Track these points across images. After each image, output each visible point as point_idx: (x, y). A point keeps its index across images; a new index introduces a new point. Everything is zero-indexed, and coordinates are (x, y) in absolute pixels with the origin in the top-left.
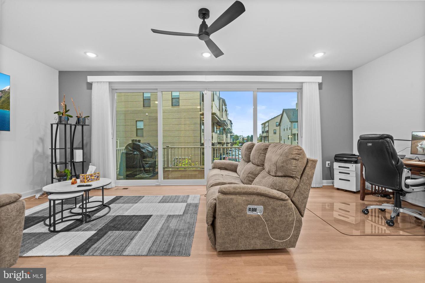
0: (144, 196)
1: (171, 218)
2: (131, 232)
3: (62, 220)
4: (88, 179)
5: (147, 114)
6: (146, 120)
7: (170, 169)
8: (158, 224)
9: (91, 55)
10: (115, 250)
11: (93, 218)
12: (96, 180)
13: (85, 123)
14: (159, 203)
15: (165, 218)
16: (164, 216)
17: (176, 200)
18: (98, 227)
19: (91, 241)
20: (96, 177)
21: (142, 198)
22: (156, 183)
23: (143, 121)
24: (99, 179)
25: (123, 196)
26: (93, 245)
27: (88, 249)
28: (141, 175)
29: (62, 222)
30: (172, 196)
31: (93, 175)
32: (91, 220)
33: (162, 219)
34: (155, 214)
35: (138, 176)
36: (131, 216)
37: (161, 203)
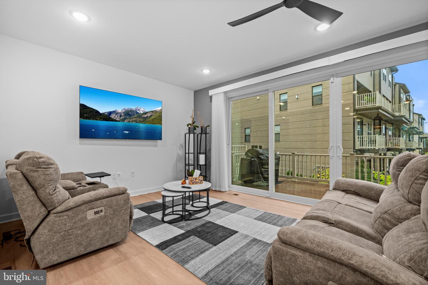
0: (245, 207)
1: (254, 243)
2: (207, 244)
3: (173, 213)
4: (193, 182)
5: (284, 118)
6: (282, 124)
7: (297, 180)
8: (236, 246)
9: (206, 72)
10: (182, 258)
11: (193, 217)
12: (200, 183)
13: (206, 132)
14: (254, 219)
15: (248, 241)
16: (248, 238)
17: (275, 221)
18: (189, 228)
19: (176, 240)
20: (200, 181)
21: (243, 208)
22: (266, 195)
23: (279, 125)
24: (202, 183)
25: (227, 202)
26: (173, 244)
27: (168, 246)
28: (259, 183)
29: (173, 214)
30: (274, 215)
31: (198, 178)
32: (190, 219)
33: (245, 240)
34: (241, 232)
35: (255, 183)
36: (220, 225)
37: (257, 221)
